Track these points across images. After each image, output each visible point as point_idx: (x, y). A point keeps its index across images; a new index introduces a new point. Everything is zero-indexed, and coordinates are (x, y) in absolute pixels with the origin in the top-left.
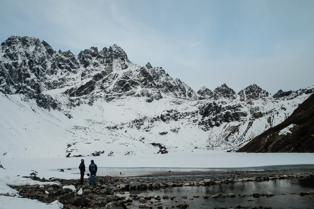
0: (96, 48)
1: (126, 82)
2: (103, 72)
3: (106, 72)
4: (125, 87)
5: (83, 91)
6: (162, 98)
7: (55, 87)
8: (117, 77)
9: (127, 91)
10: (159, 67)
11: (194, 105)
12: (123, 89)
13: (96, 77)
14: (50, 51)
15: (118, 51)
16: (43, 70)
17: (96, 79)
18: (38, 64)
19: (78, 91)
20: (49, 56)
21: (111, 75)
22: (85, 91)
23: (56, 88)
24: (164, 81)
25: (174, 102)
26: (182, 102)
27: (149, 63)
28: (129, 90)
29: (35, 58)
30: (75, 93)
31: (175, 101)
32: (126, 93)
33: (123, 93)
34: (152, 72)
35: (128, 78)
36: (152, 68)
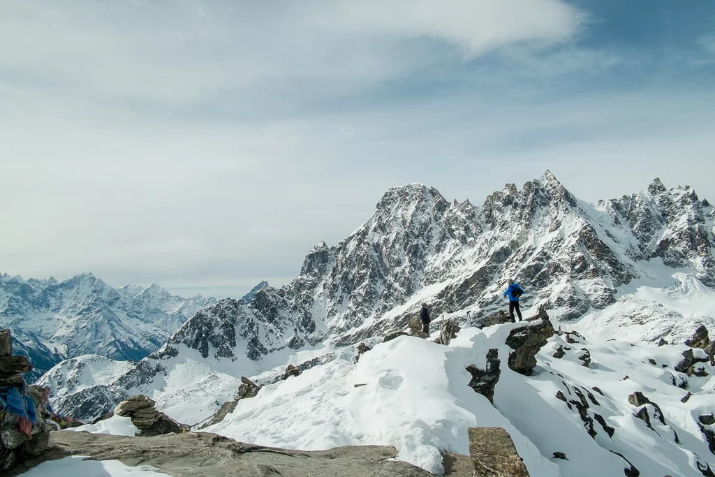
0: (514, 185)
1: (542, 266)
2: (513, 241)
3: (519, 241)
4: (539, 279)
5: (469, 291)
6: (615, 302)
7: (435, 280)
8: (531, 254)
9: (543, 287)
10: (684, 186)
11: (651, 339)
12: (534, 284)
13: (497, 256)
14: (442, 206)
15: (550, 188)
16: (423, 246)
17: (499, 259)
18: (417, 237)
19: (459, 291)
20: (439, 215)
21: (519, 250)
22: (471, 289)
23: (434, 282)
24: (681, 228)
25: (631, 317)
26: (647, 320)
27: (657, 180)
28: (546, 286)
29: (414, 227)
30: (455, 295)
31: (635, 313)
32: (539, 292)
33: (534, 291)
34: (661, 202)
35: (548, 258)
36: (664, 190)
